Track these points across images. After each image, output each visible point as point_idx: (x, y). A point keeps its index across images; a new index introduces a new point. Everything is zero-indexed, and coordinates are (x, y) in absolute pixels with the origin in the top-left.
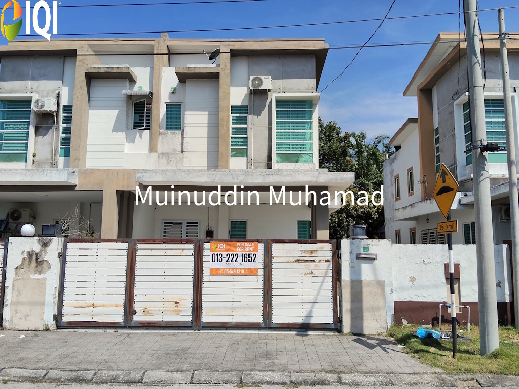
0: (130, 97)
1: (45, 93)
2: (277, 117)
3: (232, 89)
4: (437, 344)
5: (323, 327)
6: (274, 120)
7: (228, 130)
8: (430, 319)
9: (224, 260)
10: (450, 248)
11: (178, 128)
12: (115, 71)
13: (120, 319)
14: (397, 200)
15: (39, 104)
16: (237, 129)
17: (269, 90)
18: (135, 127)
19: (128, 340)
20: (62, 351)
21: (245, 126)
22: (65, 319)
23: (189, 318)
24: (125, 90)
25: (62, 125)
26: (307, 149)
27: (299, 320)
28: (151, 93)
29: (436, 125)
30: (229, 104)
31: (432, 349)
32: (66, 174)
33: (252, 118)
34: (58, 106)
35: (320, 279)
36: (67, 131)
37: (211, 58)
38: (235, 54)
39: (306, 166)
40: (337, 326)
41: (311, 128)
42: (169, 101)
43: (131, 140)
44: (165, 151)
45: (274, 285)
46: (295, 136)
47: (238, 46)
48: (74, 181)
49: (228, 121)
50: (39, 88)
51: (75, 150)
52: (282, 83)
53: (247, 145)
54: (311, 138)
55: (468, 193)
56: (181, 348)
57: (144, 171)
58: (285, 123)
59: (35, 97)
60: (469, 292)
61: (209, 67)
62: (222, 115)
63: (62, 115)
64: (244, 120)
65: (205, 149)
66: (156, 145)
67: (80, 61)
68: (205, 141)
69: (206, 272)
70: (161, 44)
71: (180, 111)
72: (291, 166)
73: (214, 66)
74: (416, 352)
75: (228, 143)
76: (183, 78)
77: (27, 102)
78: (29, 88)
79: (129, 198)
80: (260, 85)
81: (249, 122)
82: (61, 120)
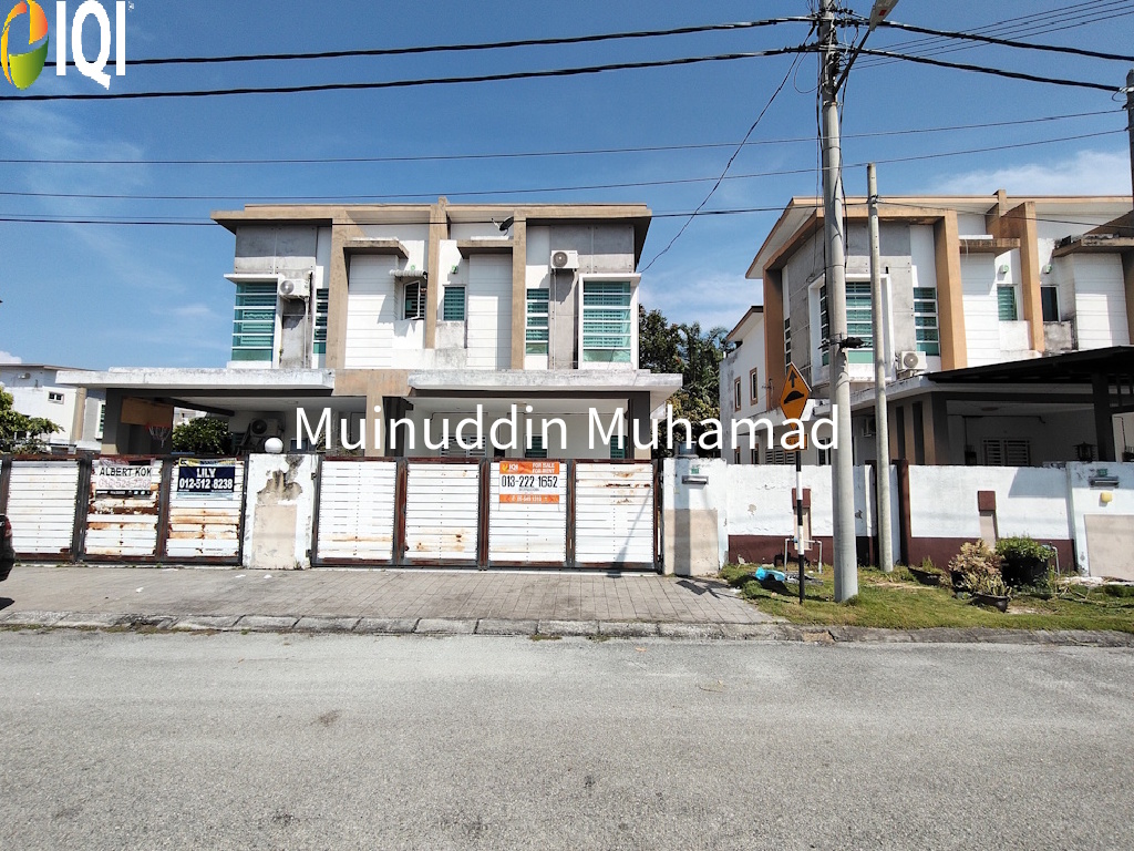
0: (399, 279)
1: (293, 274)
2: (585, 304)
3: (527, 267)
4: (780, 587)
5: (640, 568)
6: (582, 307)
7: (523, 319)
8: (773, 556)
9: (517, 484)
10: (798, 469)
11: (462, 318)
12: (381, 245)
13: (388, 556)
14: (737, 410)
15: (287, 287)
16: (533, 318)
17: (576, 270)
18: (407, 316)
19: (398, 581)
20: (317, 595)
21: (545, 315)
22: (321, 555)
23: (473, 556)
24: (394, 269)
25: (316, 315)
26: (624, 343)
27: (611, 559)
28: (425, 273)
29: (786, 317)
30: (524, 287)
31: (774, 594)
32: (321, 376)
33: (553, 305)
34: (311, 290)
35: (638, 509)
36: (322, 321)
37: (502, 229)
38: (532, 224)
39: (622, 366)
40: (657, 566)
41: (628, 318)
42: (449, 283)
43: (402, 333)
44: (443, 347)
45: (578, 516)
46: (608, 328)
47: (537, 213)
48: (330, 384)
49: (523, 309)
50: (285, 267)
51: (333, 345)
52: (591, 259)
53: (547, 339)
54: (628, 331)
55: (824, 401)
56: (464, 592)
57: (417, 372)
58: (597, 311)
59: (281, 278)
60: (822, 525)
61: (501, 239)
62: (515, 301)
63: (316, 301)
64: (544, 308)
65: (494, 343)
66: (433, 339)
67: (337, 233)
68: (494, 334)
69: (494, 499)
70: (439, 212)
71: (463, 296)
72: (603, 365)
73: (506, 238)
74: (755, 597)
75: (522, 336)
76: (467, 253)
77: (273, 284)
78: (274, 267)
79: (398, 407)
80: (565, 264)
81: (551, 309)
82: (315, 308)
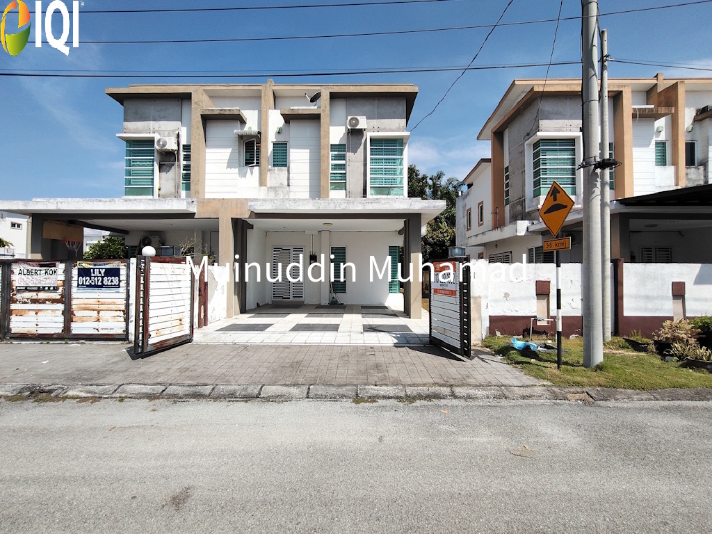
0: (241, 137)
1: (166, 133)
2: (372, 155)
3: (331, 128)
6: (369, 157)
7: (328, 165)
8: (521, 330)
11: (285, 165)
12: (227, 113)
15: (161, 143)
16: (335, 165)
17: (365, 129)
18: (247, 164)
19: (245, 352)
20: (183, 364)
21: (343, 162)
24: (237, 130)
25: (183, 163)
26: (398, 183)
28: (259, 133)
29: (506, 165)
30: (329, 142)
31: (533, 360)
32: (187, 204)
33: (349, 155)
34: (178, 145)
36: (187, 168)
38: (334, 96)
39: (398, 198)
41: (401, 164)
42: (275, 140)
43: (243, 175)
44: (273, 185)
46: (387, 171)
47: (336, 89)
48: (193, 209)
49: (328, 157)
50: (160, 129)
51: (196, 184)
52: (375, 123)
53: (345, 180)
54: (401, 173)
55: (535, 222)
56: (295, 360)
57: (255, 200)
58: (379, 160)
59: (157, 137)
61: (312, 108)
62: (323, 152)
63: (182, 154)
64: (343, 157)
65: (308, 183)
66: (266, 180)
67: (196, 103)
68: (308, 176)
70: (268, 88)
71: (286, 150)
72: (384, 198)
73: (316, 107)
74: (518, 363)
75: (328, 178)
76: (288, 118)
77: (150, 142)
78: (152, 129)
79: (242, 226)
80: (357, 125)
81: (347, 158)
82: (182, 157)
